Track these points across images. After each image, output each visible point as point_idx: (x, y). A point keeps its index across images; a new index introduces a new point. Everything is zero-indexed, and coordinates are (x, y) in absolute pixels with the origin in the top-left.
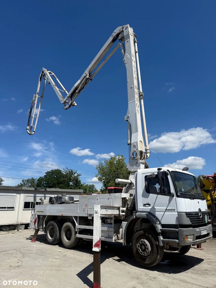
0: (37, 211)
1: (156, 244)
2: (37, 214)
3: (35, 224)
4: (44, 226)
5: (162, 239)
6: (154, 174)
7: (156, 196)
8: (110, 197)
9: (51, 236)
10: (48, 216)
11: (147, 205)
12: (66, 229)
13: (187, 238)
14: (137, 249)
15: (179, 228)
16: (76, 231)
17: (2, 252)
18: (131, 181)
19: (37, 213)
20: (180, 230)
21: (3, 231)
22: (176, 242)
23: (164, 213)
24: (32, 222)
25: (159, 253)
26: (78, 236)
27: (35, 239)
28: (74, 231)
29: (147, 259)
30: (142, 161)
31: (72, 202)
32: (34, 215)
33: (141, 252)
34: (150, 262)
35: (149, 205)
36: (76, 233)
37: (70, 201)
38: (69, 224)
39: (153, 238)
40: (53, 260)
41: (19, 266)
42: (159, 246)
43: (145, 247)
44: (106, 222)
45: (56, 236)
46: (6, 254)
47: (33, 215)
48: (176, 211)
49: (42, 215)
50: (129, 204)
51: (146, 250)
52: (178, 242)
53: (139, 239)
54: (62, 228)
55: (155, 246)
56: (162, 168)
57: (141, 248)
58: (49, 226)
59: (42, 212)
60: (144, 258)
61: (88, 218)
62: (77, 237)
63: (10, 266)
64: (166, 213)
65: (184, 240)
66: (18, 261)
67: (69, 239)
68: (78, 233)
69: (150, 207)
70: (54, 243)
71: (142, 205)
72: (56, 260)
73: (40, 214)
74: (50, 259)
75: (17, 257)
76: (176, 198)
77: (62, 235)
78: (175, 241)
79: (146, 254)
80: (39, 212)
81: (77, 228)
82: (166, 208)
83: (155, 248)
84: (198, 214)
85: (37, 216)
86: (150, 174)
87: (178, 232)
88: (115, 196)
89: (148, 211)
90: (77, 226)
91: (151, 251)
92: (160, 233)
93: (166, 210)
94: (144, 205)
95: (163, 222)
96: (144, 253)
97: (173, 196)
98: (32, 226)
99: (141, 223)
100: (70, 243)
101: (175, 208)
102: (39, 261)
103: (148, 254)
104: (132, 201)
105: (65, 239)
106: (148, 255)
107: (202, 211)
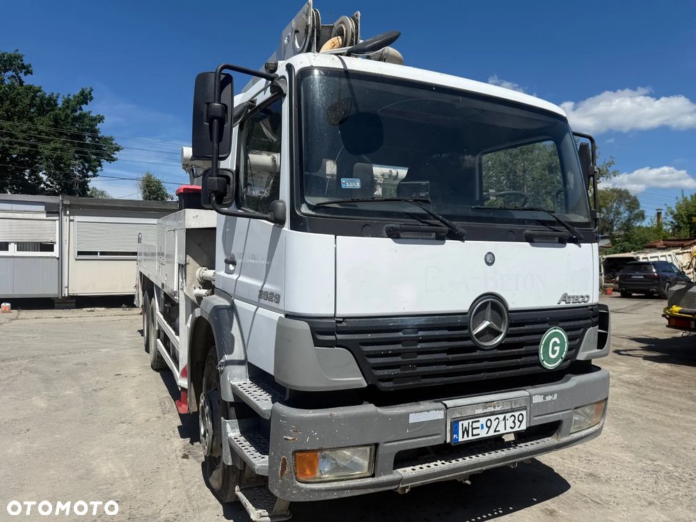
7: (248, 224)
11: (230, 267)
15: (277, 404)
20: (275, 412)
23: (255, 312)
35: (234, 264)
48: (281, 302)
64: (258, 310)
65: (282, 474)
76: (288, 230)
82: (261, 284)
87: (270, 422)
94: (226, 261)
101: (281, 289)
107: (511, 306)
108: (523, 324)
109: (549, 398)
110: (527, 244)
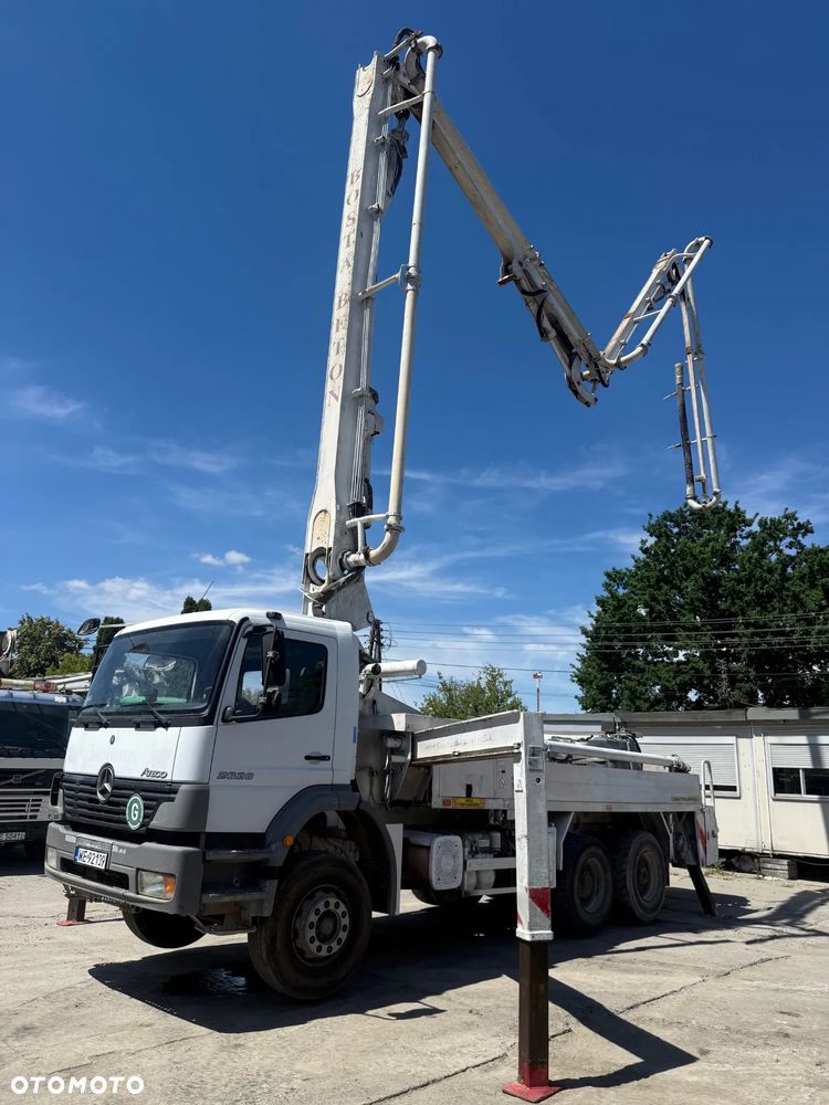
107: (117, 774)
108: (121, 789)
109: (121, 851)
110: (133, 729)
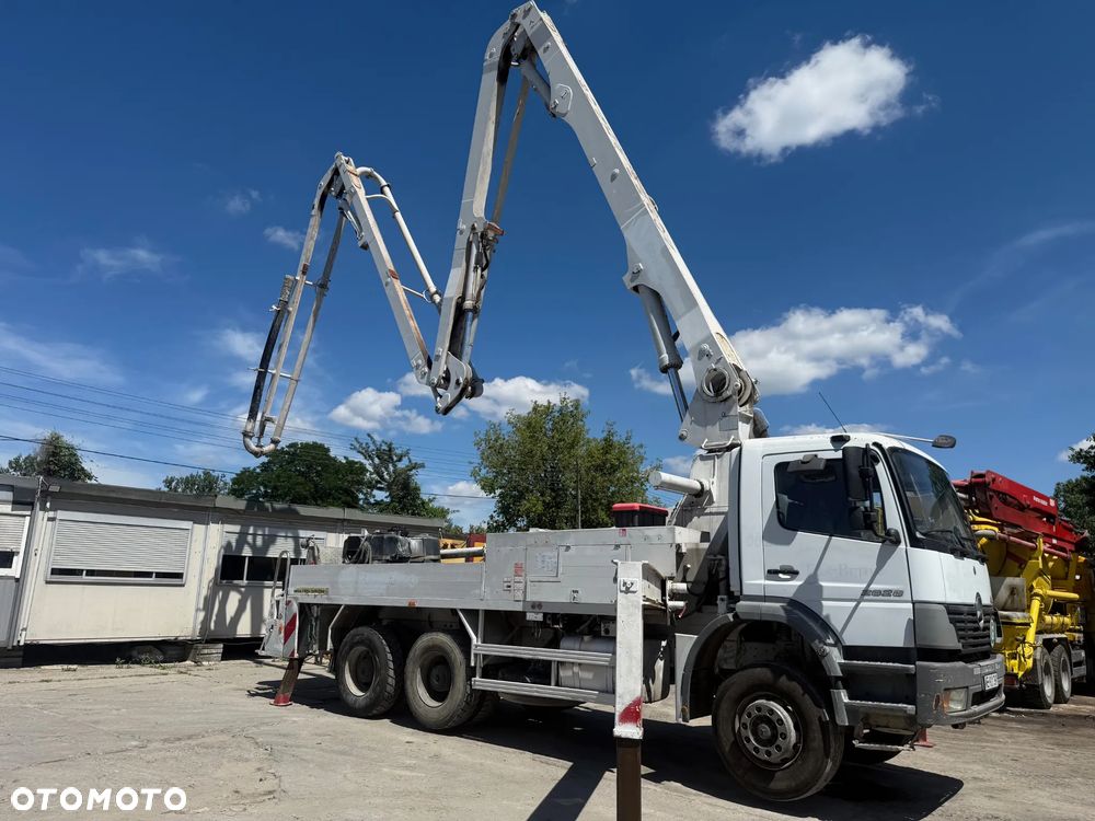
0: (298, 587)
1: (820, 718)
2: (296, 599)
3: (287, 637)
4: (330, 645)
5: (846, 700)
6: (816, 456)
7: (826, 540)
8: (622, 540)
9: (361, 686)
10: (348, 607)
11: (781, 575)
12: (425, 656)
13: (948, 700)
14: (737, 736)
15: (917, 663)
16: (473, 664)
17: (179, 739)
18: (702, 485)
19: (298, 595)
20: (921, 667)
21: (139, 663)
22: (905, 712)
23: (857, 606)
24: (276, 629)
25: (832, 750)
26: (480, 683)
27: (289, 695)
28: (463, 667)
29: (778, 774)
30: (743, 408)
31: (433, 557)
32: (282, 605)
33: (756, 749)
34: (793, 784)
35: (793, 573)
36: (471, 672)
37: (428, 554)
38: (442, 638)
39: (806, 696)
40: (398, 772)
41: (270, 792)
42: (831, 727)
43: (774, 728)
44: (603, 634)
45: (384, 682)
46: (198, 745)
47: (278, 602)
48: (907, 596)
49: (318, 605)
50: (688, 569)
51: (777, 738)
52: (914, 713)
53: (746, 699)
54: (411, 655)
55: (816, 726)
56: (852, 435)
57: (755, 733)
58: (351, 648)
59: (321, 591)
60: (766, 771)
61: (528, 618)
62: (473, 691)
63: (237, 792)
64: (862, 604)
65: (937, 705)
66: (260, 775)
67: (439, 695)
68: (479, 671)
69: (797, 583)
70: (375, 712)
71: (762, 574)
72: (408, 773)
73: (309, 599)
74: (385, 770)
75: (247, 760)
76: (909, 547)
77: (408, 683)
78: (901, 709)
79: (776, 756)
80: (306, 591)
81: (476, 655)
82: (865, 586)
83: (817, 734)
84: (975, 615)
85: (295, 608)
86: (800, 457)
87: (915, 675)
88: (646, 538)
89: (790, 594)
90: (477, 646)
91: (795, 745)
92: (838, 678)
93: (865, 592)
94: (769, 572)
95: (850, 639)
96: (769, 753)
97: (898, 542)
98: (275, 646)
99: (741, 642)
100: (445, 713)
101: (903, 586)
102: (345, 776)
103: (785, 756)
104: (705, 558)
105: (421, 697)
106: (782, 760)
